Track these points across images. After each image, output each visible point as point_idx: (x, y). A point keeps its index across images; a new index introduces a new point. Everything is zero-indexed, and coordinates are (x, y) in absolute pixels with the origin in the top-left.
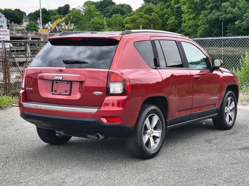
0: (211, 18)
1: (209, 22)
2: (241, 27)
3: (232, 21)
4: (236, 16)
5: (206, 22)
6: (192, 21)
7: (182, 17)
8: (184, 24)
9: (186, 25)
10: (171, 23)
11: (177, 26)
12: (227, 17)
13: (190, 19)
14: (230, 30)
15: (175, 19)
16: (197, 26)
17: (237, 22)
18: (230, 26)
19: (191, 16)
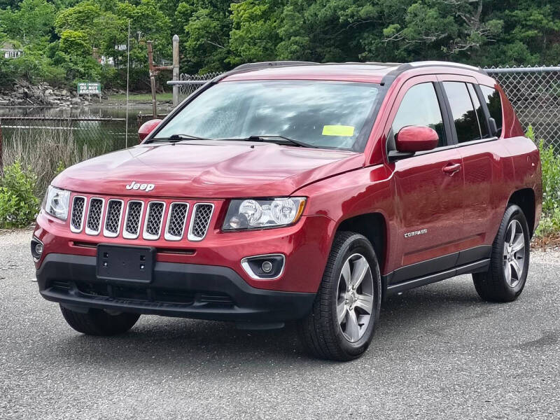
0: (316, 15)
1: (309, 28)
2: (400, 43)
3: (374, 26)
4: (386, 11)
5: (302, 27)
6: (261, 22)
7: (231, 13)
8: (237, 31)
9: (243, 34)
10: (199, 29)
11: (214, 39)
12: (360, 13)
13: (253, 18)
14: (370, 51)
15: (210, 15)
16: (276, 39)
17: (389, 29)
18: (367, 39)
19: (258, 10)
